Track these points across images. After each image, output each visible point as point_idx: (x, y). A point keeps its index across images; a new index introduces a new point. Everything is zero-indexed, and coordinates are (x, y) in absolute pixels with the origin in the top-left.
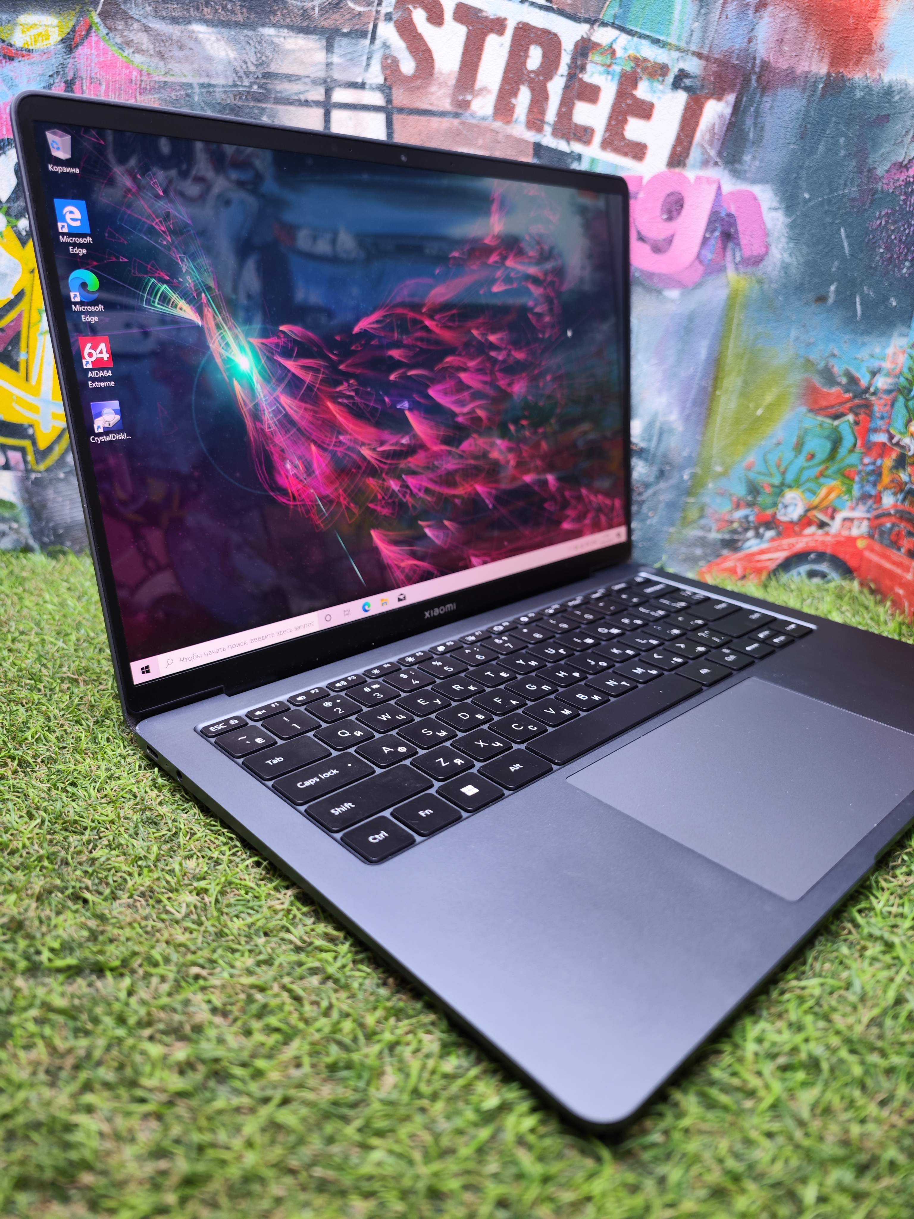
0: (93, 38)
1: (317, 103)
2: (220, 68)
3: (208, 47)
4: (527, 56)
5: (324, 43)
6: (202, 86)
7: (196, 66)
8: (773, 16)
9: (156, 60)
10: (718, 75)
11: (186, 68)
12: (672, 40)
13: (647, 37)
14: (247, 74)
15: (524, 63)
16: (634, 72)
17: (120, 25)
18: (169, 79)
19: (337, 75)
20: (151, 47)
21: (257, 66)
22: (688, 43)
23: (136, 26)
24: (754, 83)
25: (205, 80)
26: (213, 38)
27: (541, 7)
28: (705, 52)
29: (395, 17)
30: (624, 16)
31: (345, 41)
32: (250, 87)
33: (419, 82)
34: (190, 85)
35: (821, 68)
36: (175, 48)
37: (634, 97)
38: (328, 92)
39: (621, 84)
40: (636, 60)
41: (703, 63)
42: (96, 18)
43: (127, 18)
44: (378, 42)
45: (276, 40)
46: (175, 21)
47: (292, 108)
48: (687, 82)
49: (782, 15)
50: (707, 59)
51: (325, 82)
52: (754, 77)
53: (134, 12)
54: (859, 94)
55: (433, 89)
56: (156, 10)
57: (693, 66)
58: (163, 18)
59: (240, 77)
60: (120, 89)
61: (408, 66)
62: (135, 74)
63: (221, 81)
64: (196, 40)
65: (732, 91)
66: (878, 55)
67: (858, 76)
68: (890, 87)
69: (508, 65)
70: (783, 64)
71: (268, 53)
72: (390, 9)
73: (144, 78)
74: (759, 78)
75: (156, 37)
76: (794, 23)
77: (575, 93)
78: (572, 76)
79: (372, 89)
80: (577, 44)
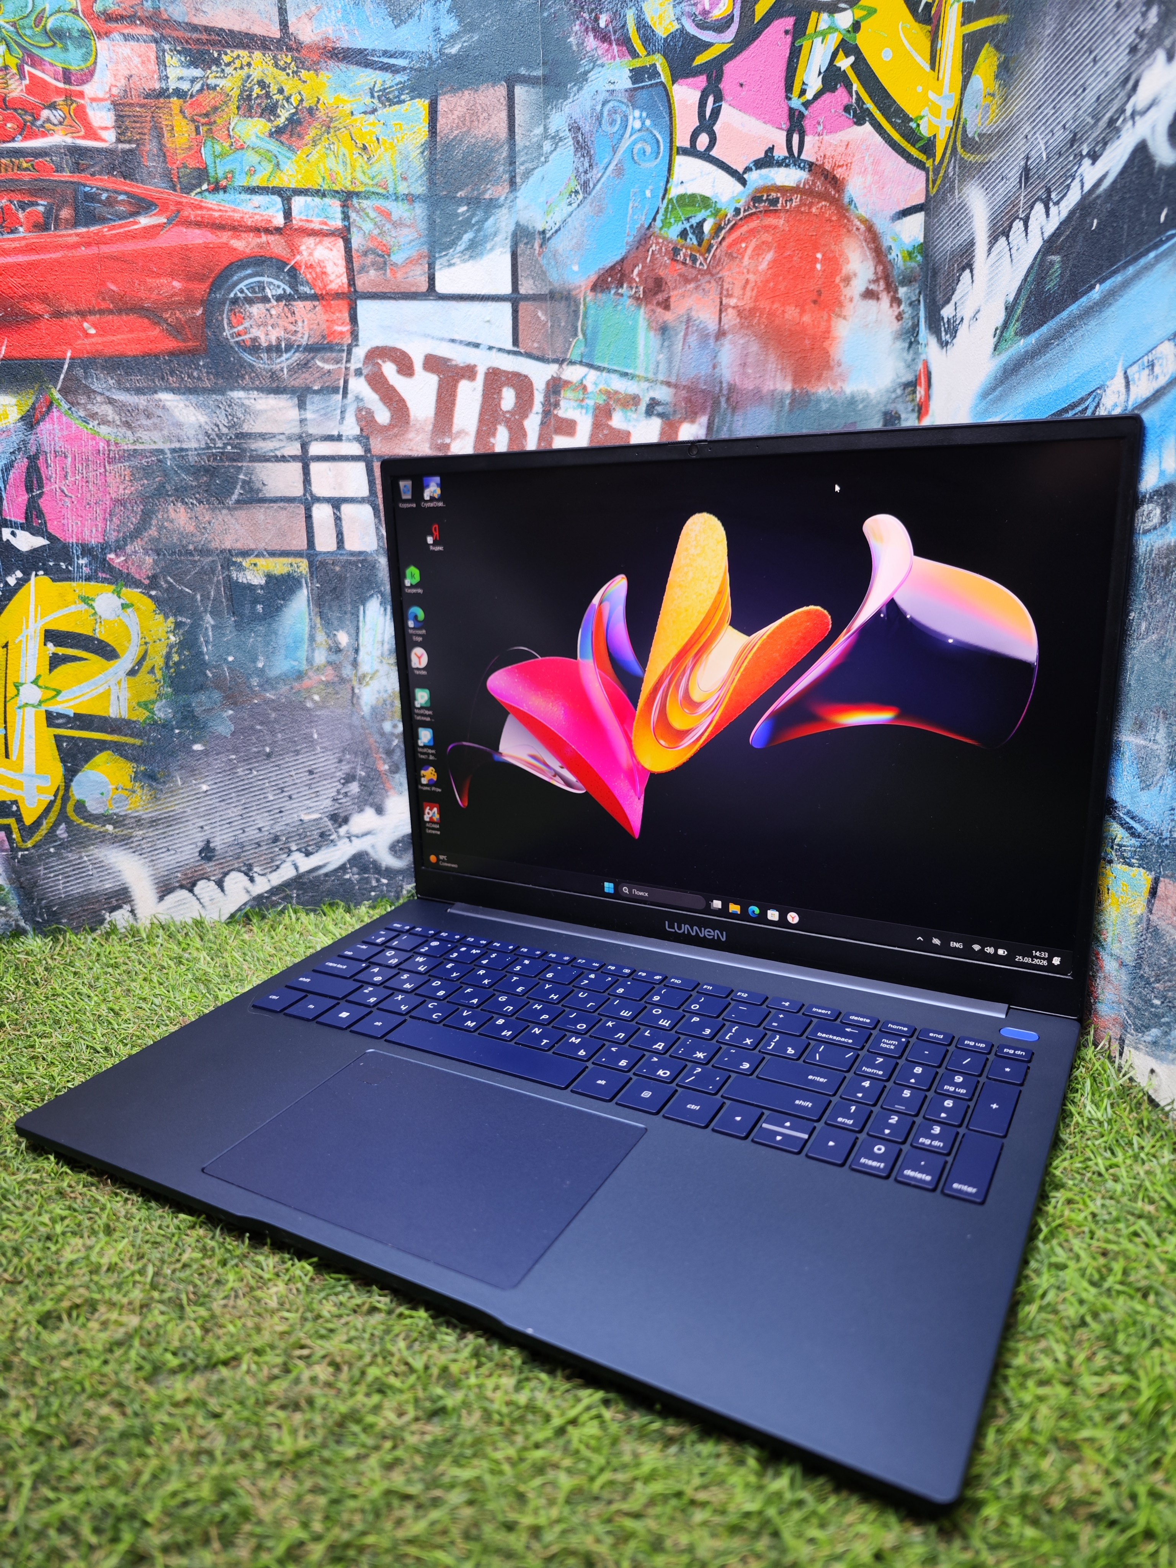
0: (55, 413)
1: (294, 458)
2: (191, 433)
3: (177, 413)
4: (500, 398)
5: (296, 401)
6: (174, 451)
7: (166, 432)
8: (734, 343)
9: (124, 430)
10: (688, 400)
11: (156, 435)
12: (640, 372)
13: (615, 371)
14: (220, 436)
15: (499, 405)
16: (608, 404)
17: (83, 400)
18: (139, 447)
19: (312, 430)
20: (117, 418)
21: (229, 428)
22: (656, 373)
23: (99, 399)
24: (723, 405)
25: (177, 445)
26: (182, 405)
27: (509, 352)
28: (673, 380)
29: (365, 372)
30: (591, 353)
31: (317, 398)
32: (224, 447)
33: (396, 430)
34: (162, 451)
35: (786, 386)
36: (142, 416)
37: (610, 427)
38: (304, 447)
39: (596, 416)
40: (608, 393)
41: (672, 391)
42: (57, 395)
43: (89, 393)
44: (350, 396)
45: (246, 402)
46: (139, 391)
47: (269, 465)
48: (659, 409)
49: (741, 341)
50: (676, 386)
51: (300, 437)
52: (723, 400)
53: (96, 386)
54: (824, 406)
55: (411, 435)
56: (119, 382)
57: (663, 394)
58: (127, 390)
59: (212, 440)
60: (87, 460)
61: (383, 416)
62: (102, 444)
63: (194, 445)
64: (164, 407)
65: (704, 413)
66: (837, 371)
67: (821, 390)
68: (853, 397)
69: (482, 407)
70: (749, 385)
71: (240, 415)
72: (360, 365)
73: (112, 448)
74: (728, 399)
75: (121, 408)
76: (754, 347)
77: (552, 428)
78: (547, 413)
79: (349, 440)
80: (548, 383)
